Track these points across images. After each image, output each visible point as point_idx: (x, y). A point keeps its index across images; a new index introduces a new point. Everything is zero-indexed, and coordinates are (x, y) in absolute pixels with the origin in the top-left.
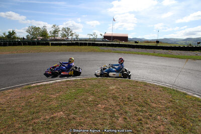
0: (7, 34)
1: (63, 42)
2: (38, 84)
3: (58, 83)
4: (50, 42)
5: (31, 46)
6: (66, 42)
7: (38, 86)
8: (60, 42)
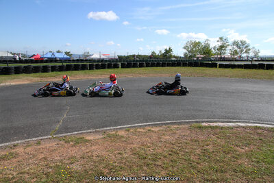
0: (163, 52)
1: (237, 63)
2: (212, 124)
3: (242, 129)
4: (218, 63)
5: (192, 68)
6: (243, 63)
7: (211, 127)
8: (232, 63)
